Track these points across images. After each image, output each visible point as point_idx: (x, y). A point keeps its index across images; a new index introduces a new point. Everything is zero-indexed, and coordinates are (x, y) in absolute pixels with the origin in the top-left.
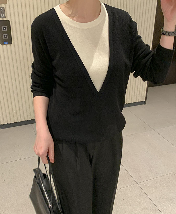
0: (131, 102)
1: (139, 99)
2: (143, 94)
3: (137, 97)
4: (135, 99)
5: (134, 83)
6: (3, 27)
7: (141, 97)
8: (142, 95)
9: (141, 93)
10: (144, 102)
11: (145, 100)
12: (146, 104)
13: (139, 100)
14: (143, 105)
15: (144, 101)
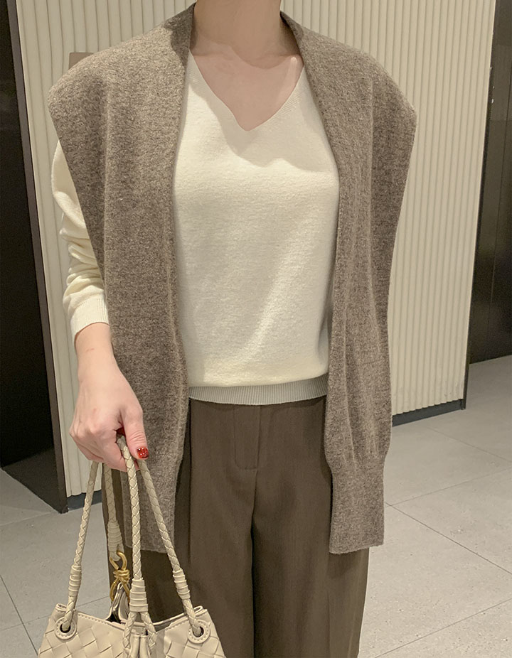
0: (428, 403)
1: (449, 395)
3: (441, 388)
4: (438, 396)
7: (453, 390)
8: (454, 381)
9: (452, 376)
10: (461, 404)
11: (462, 398)
12: (465, 408)
13: (446, 396)
14: (460, 411)
15: (461, 400)
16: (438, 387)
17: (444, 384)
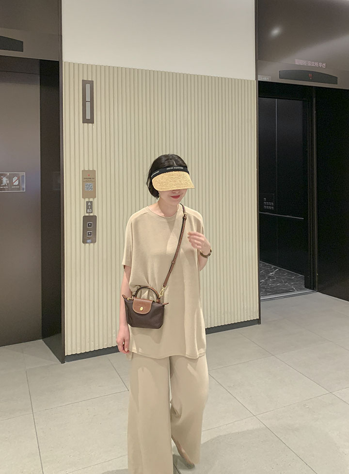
0: (241, 320)
2: (255, 308)
4: (246, 316)
6: (88, 223)
7: (253, 314)
8: (253, 309)
10: (258, 321)
11: (258, 318)
12: (260, 323)
13: (250, 316)
14: (257, 325)
16: (245, 312)
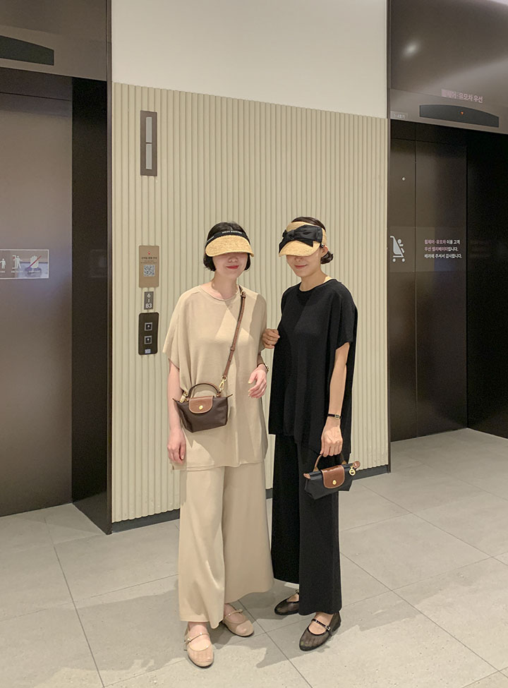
0: (363, 466)
1: (378, 461)
2: (382, 449)
3: (372, 456)
4: (370, 461)
5: (365, 425)
6: (146, 324)
7: (380, 457)
8: (381, 451)
9: (379, 447)
10: (387, 468)
11: (387, 463)
12: (390, 471)
14: (386, 474)
15: (387, 465)
16: (370, 454)
17: (374, 453)
